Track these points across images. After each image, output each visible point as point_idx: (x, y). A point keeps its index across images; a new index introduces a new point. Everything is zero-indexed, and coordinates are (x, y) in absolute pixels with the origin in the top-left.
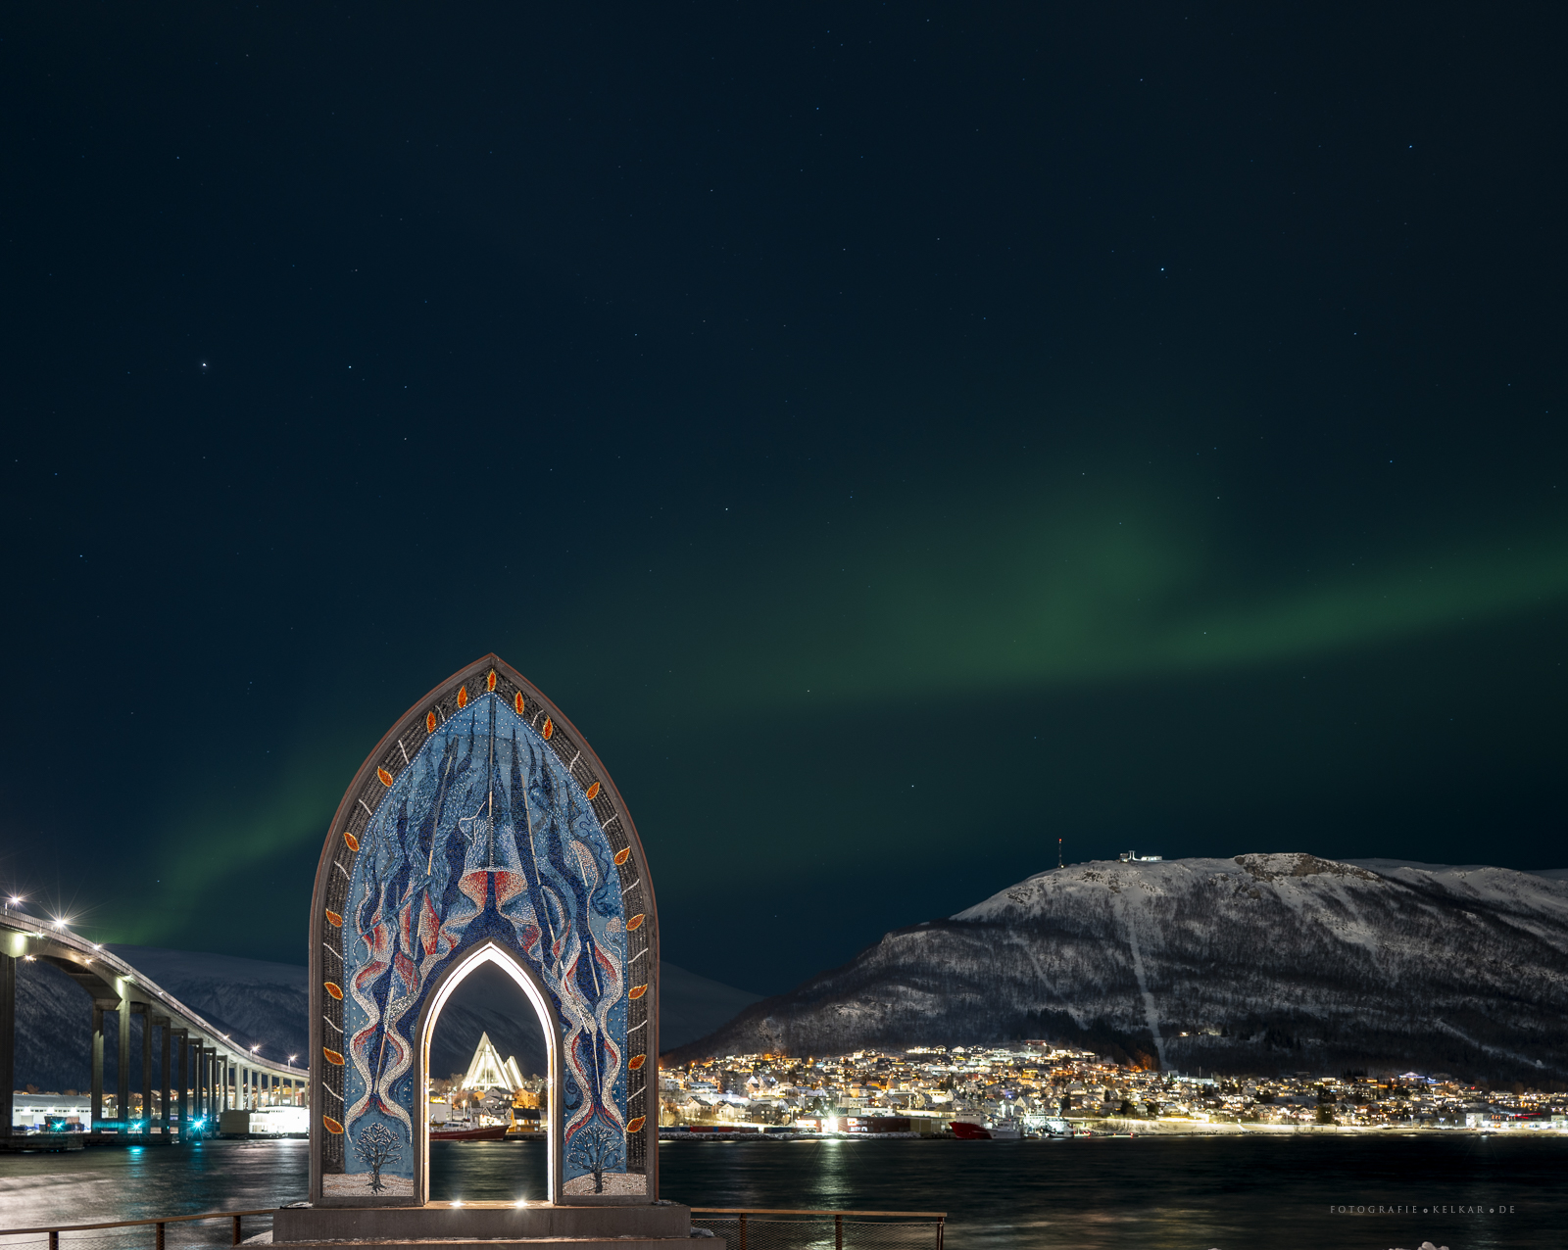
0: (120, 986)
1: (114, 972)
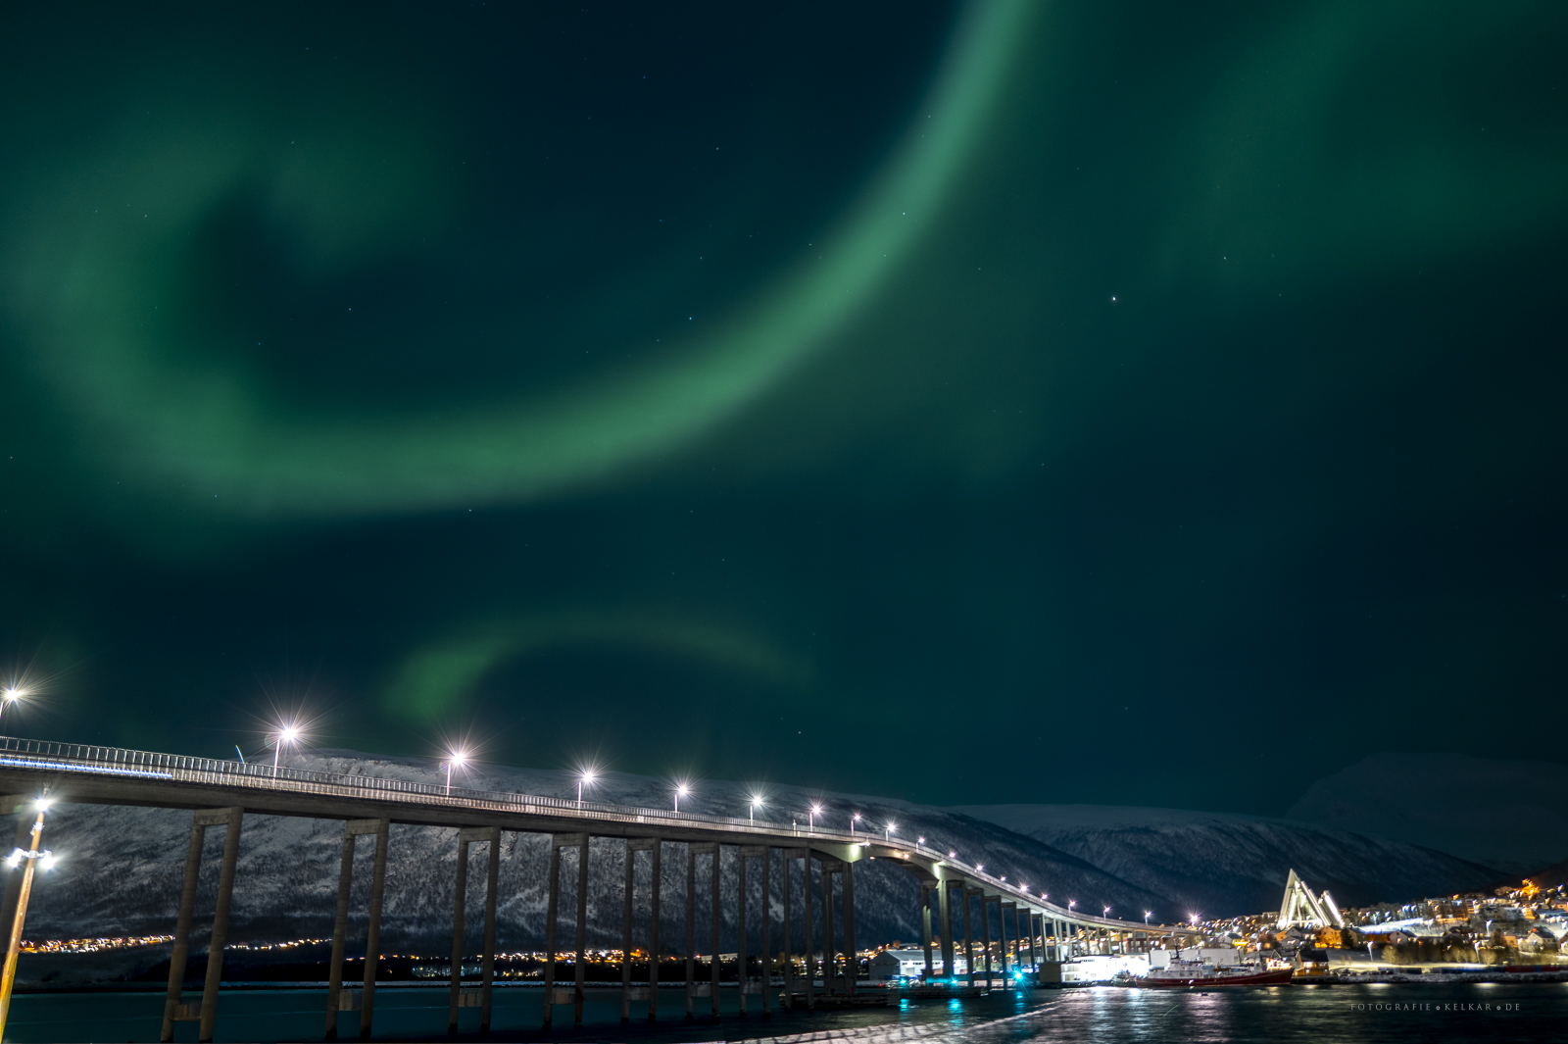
0: (937, 871)
1: (930, 861)
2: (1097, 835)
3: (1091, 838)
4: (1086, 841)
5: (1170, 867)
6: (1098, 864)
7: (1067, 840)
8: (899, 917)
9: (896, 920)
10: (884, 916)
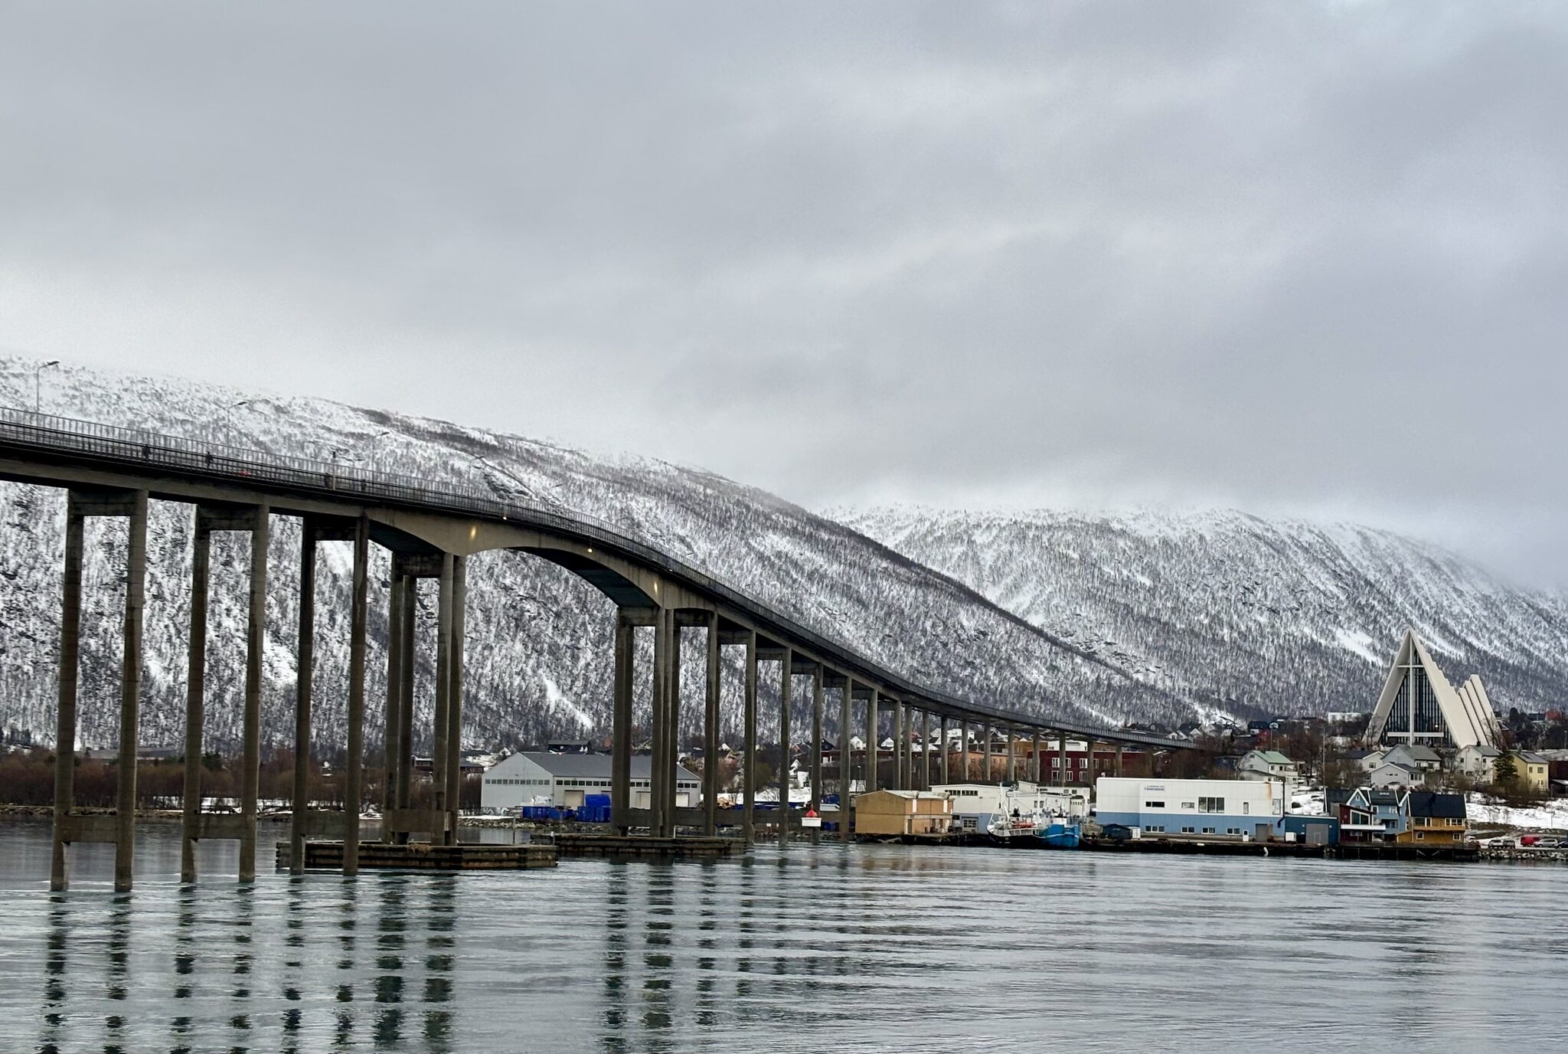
2: (995, 532)
3: (980, 538)
4: (971, 542)
5: (1144, 610)
6: (991, 595)
7: (930, 539)
8: (551, 686)
9: (543, 690)
10: (517, 680)
